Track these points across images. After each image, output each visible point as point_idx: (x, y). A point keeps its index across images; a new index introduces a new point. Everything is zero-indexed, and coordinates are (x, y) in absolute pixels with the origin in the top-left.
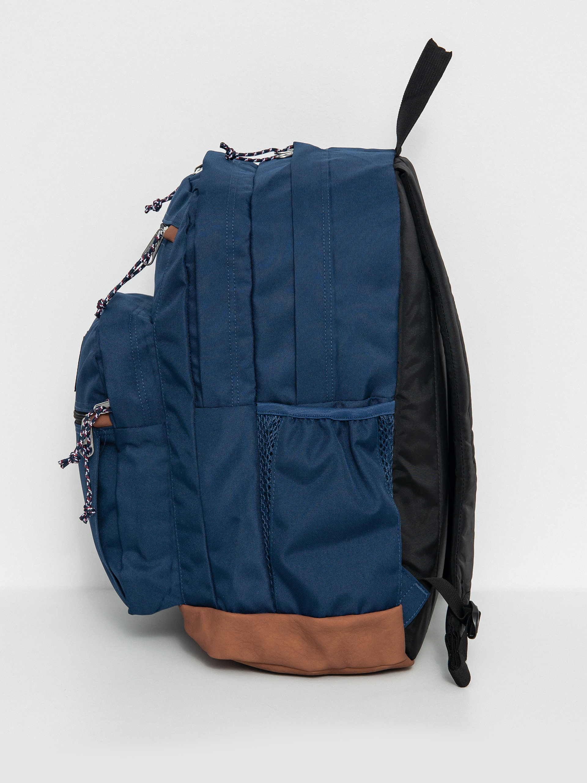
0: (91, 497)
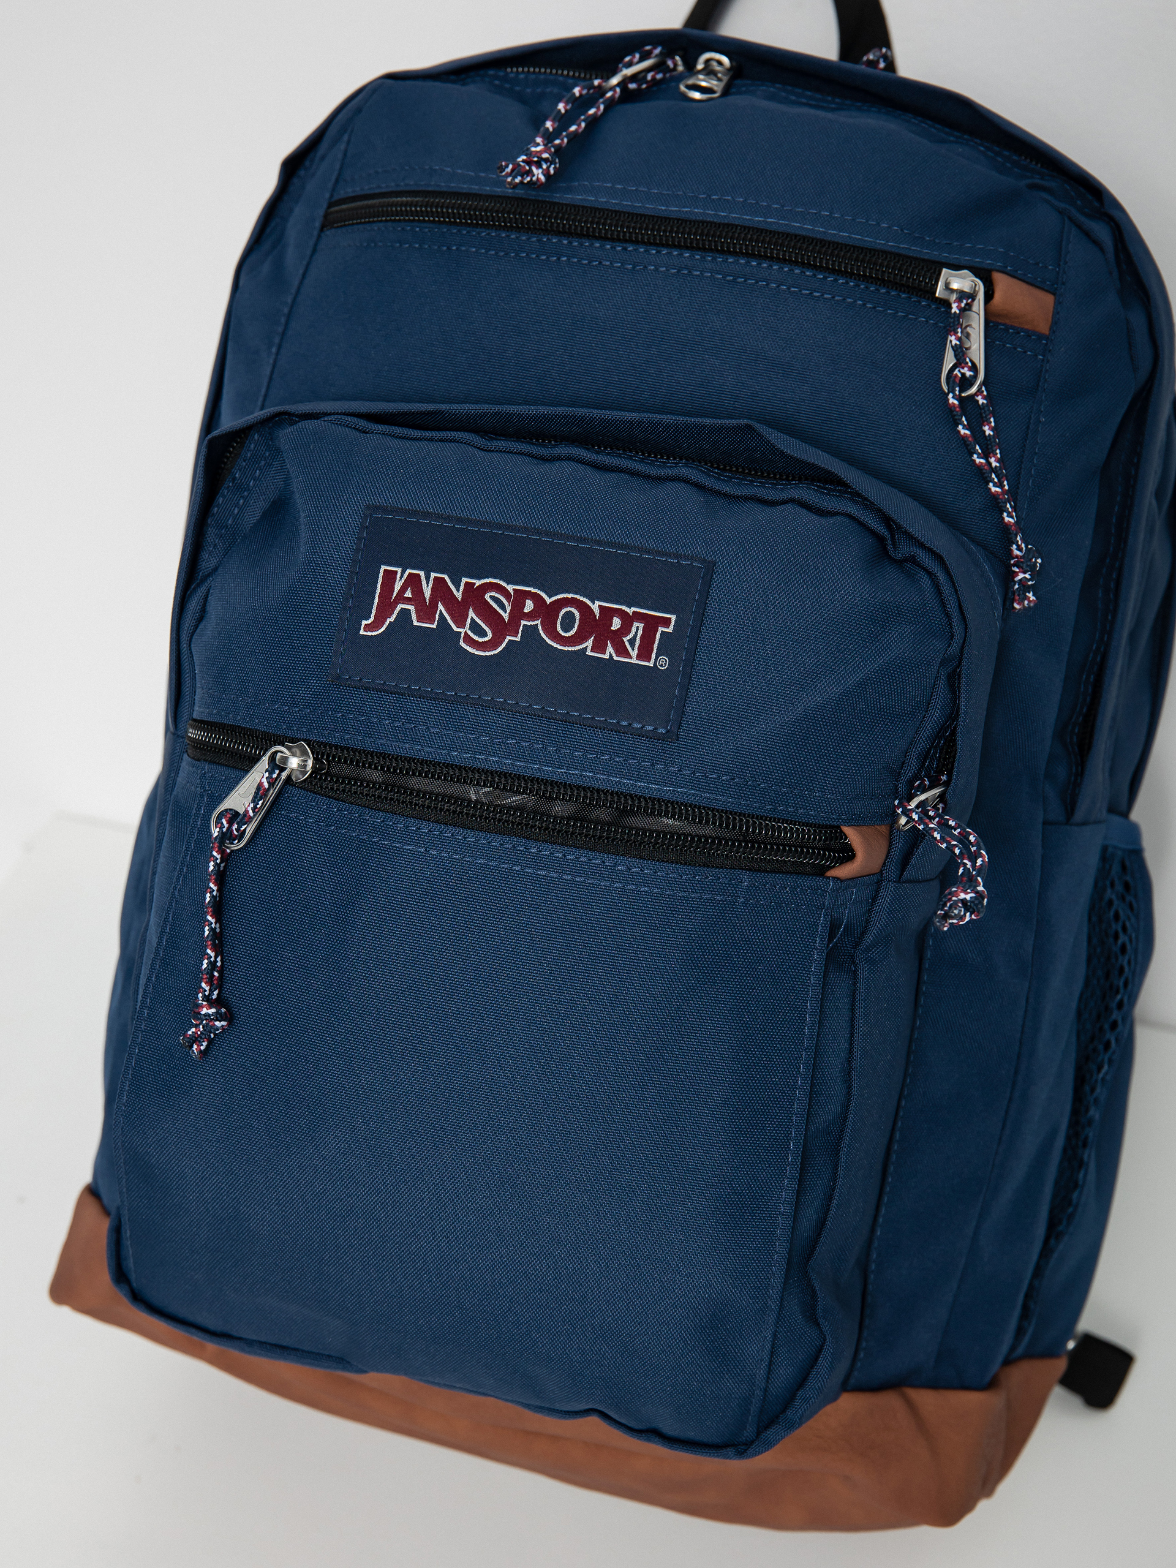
0: (216, 974)
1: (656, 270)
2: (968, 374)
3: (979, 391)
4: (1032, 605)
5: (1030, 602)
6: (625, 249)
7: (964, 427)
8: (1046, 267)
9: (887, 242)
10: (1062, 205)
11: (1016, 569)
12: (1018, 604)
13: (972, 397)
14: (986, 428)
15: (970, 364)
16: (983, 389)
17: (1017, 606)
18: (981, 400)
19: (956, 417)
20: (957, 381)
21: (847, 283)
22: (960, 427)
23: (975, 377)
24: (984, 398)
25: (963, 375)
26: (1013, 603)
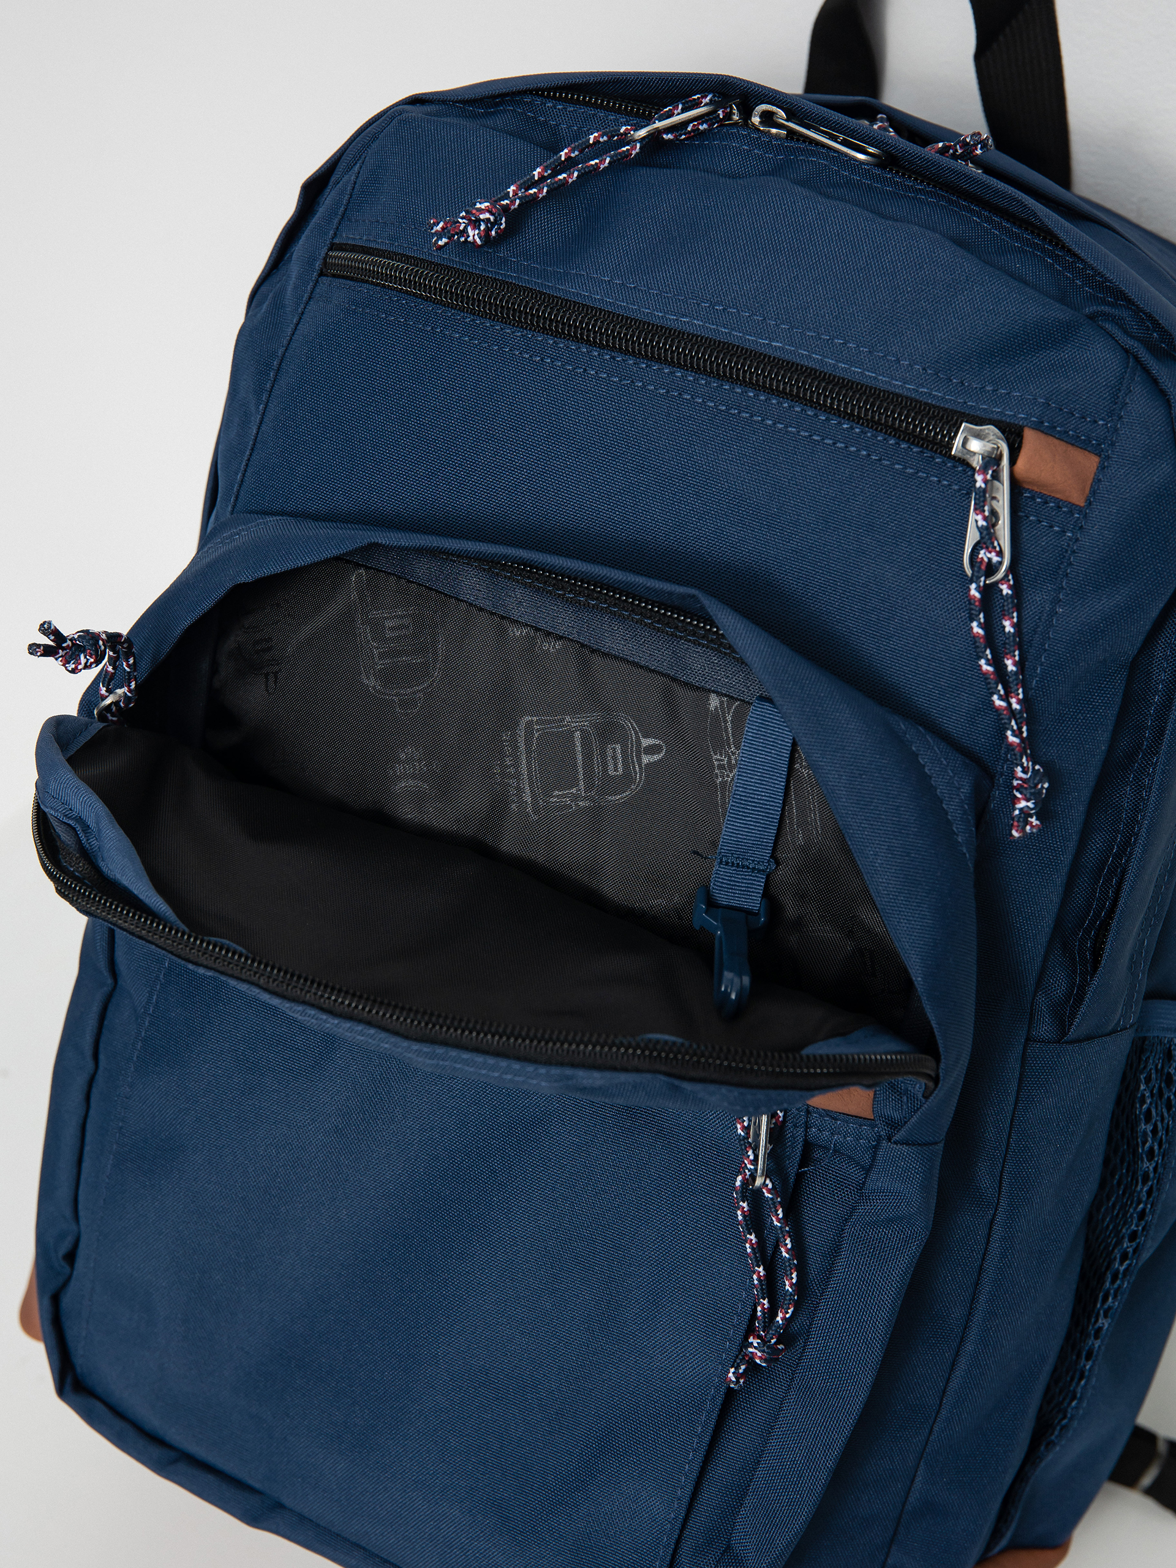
1: (644, 386)
2: (995, 559)
3: (1005, 579)
4: (1034, 830)
5: (1032, 827)
6: (613, 358)
7: (980, 625)
8: (1095, 422)
9: (904, 383)
10: (1130, 343)
11: (1019, 795)
12: (1017, 831)
13: (996, 583)
14: (1007, 623)
15: (998, 549)
16: (1010, 577)
17: (1015, 834)
18: (1005, 590)
19: (973, 612)
20: (983, 567)
21: (852, 428)
22: (975, 624)
23: (1000, 563)
24: (1010, 587)
25: (990, 559)
26: (1011, 830)
